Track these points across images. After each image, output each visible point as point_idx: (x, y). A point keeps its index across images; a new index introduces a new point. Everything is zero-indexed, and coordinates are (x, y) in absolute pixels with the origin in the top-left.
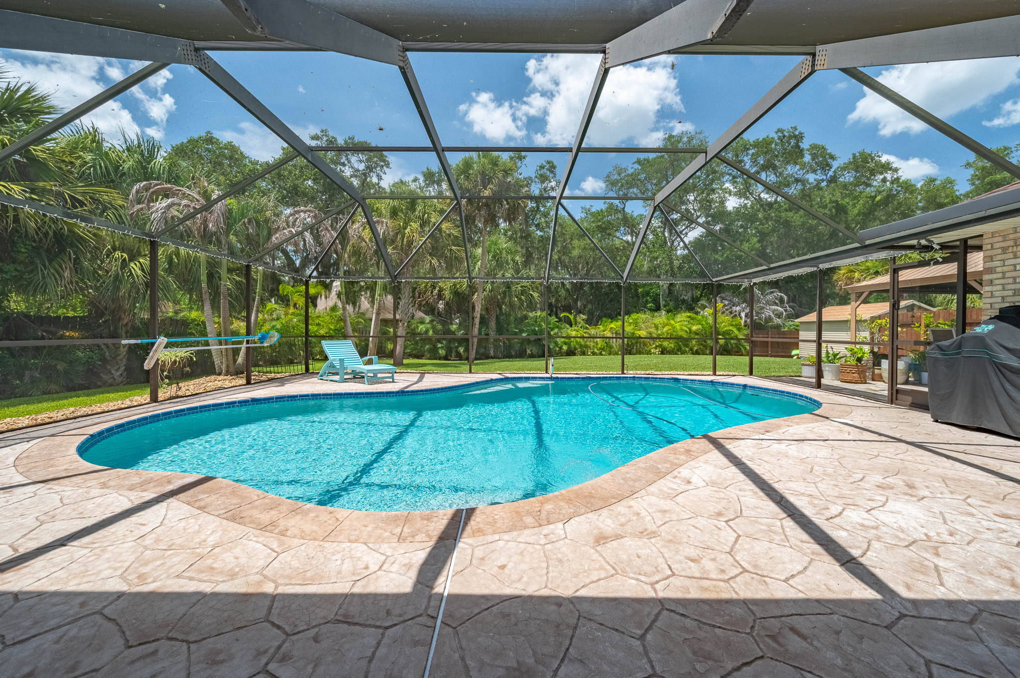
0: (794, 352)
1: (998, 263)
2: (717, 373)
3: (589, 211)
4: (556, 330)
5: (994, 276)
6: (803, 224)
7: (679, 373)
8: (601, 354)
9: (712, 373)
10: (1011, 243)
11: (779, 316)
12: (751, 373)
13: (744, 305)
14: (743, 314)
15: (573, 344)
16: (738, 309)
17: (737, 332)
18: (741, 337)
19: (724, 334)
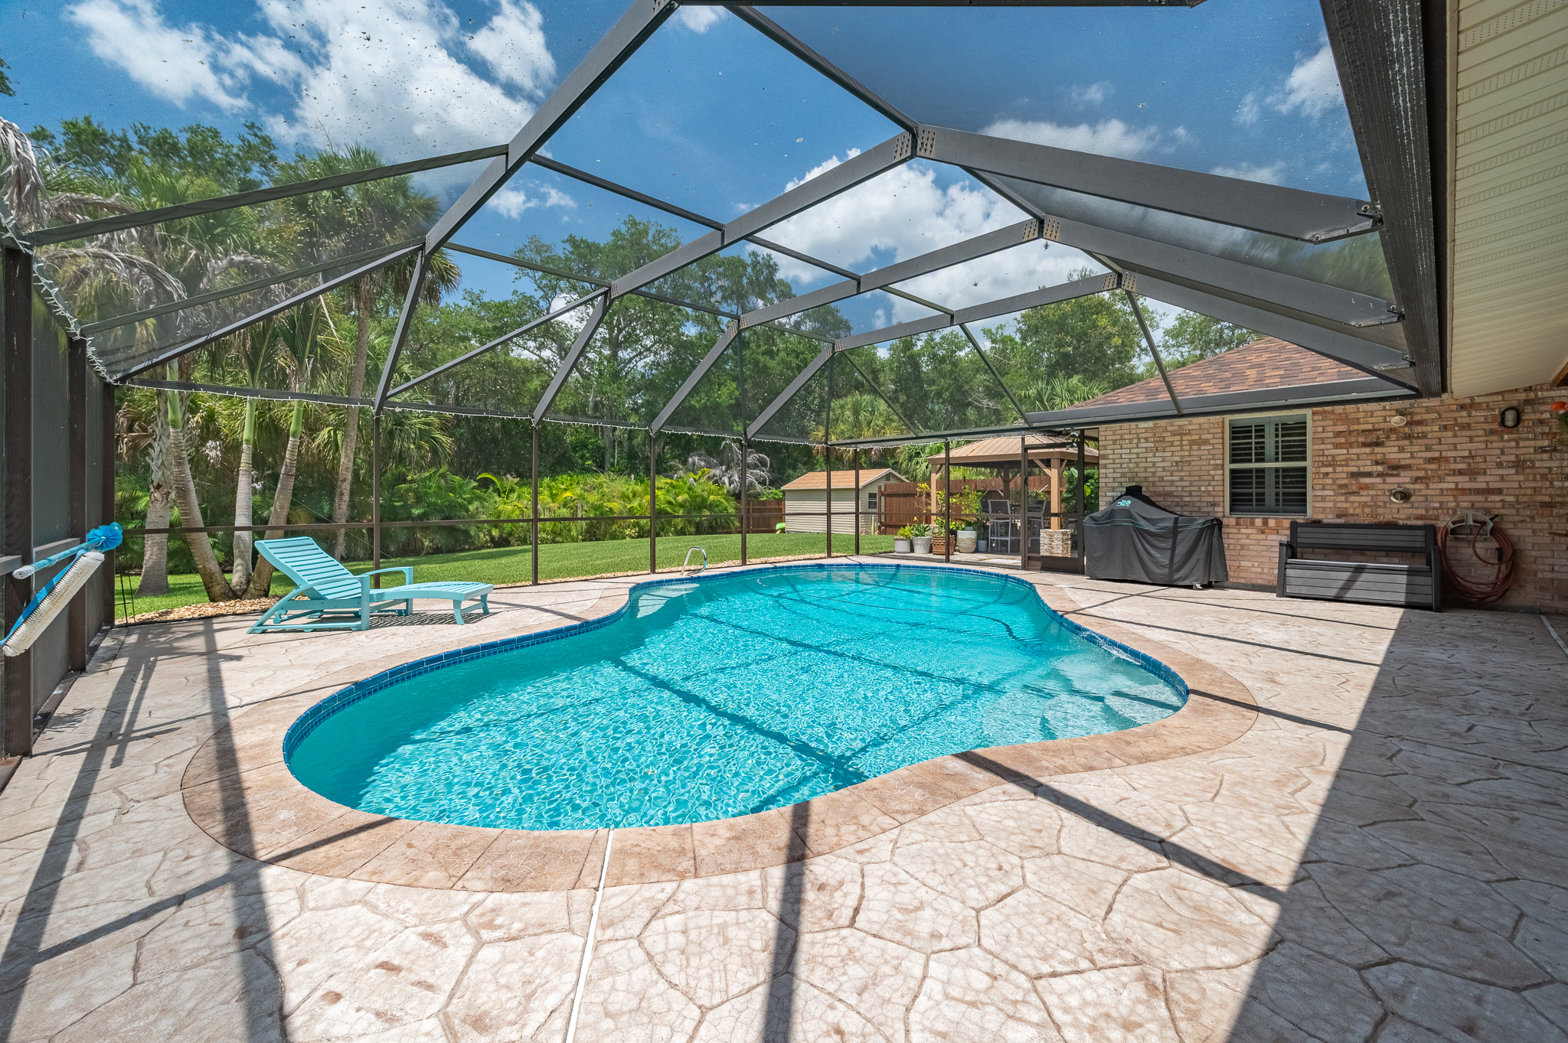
0: (779, 526)
1: (1110, 452)
2: (833, 554)
3: (478, 298)
4: (476, 504)
5: (1108, 461)
6: (781, 375)
7: (797, 557)
8: (554, 541)
9: (825, 555)
10: (1119, 437)
11: (763, 483)
12: (857, 553)
13: (724, 468)
14: (726, 480)
15: (508, 527)
16: (717, 472)
17: (726, 504)
18: (731, 511)
19: (711, 507)
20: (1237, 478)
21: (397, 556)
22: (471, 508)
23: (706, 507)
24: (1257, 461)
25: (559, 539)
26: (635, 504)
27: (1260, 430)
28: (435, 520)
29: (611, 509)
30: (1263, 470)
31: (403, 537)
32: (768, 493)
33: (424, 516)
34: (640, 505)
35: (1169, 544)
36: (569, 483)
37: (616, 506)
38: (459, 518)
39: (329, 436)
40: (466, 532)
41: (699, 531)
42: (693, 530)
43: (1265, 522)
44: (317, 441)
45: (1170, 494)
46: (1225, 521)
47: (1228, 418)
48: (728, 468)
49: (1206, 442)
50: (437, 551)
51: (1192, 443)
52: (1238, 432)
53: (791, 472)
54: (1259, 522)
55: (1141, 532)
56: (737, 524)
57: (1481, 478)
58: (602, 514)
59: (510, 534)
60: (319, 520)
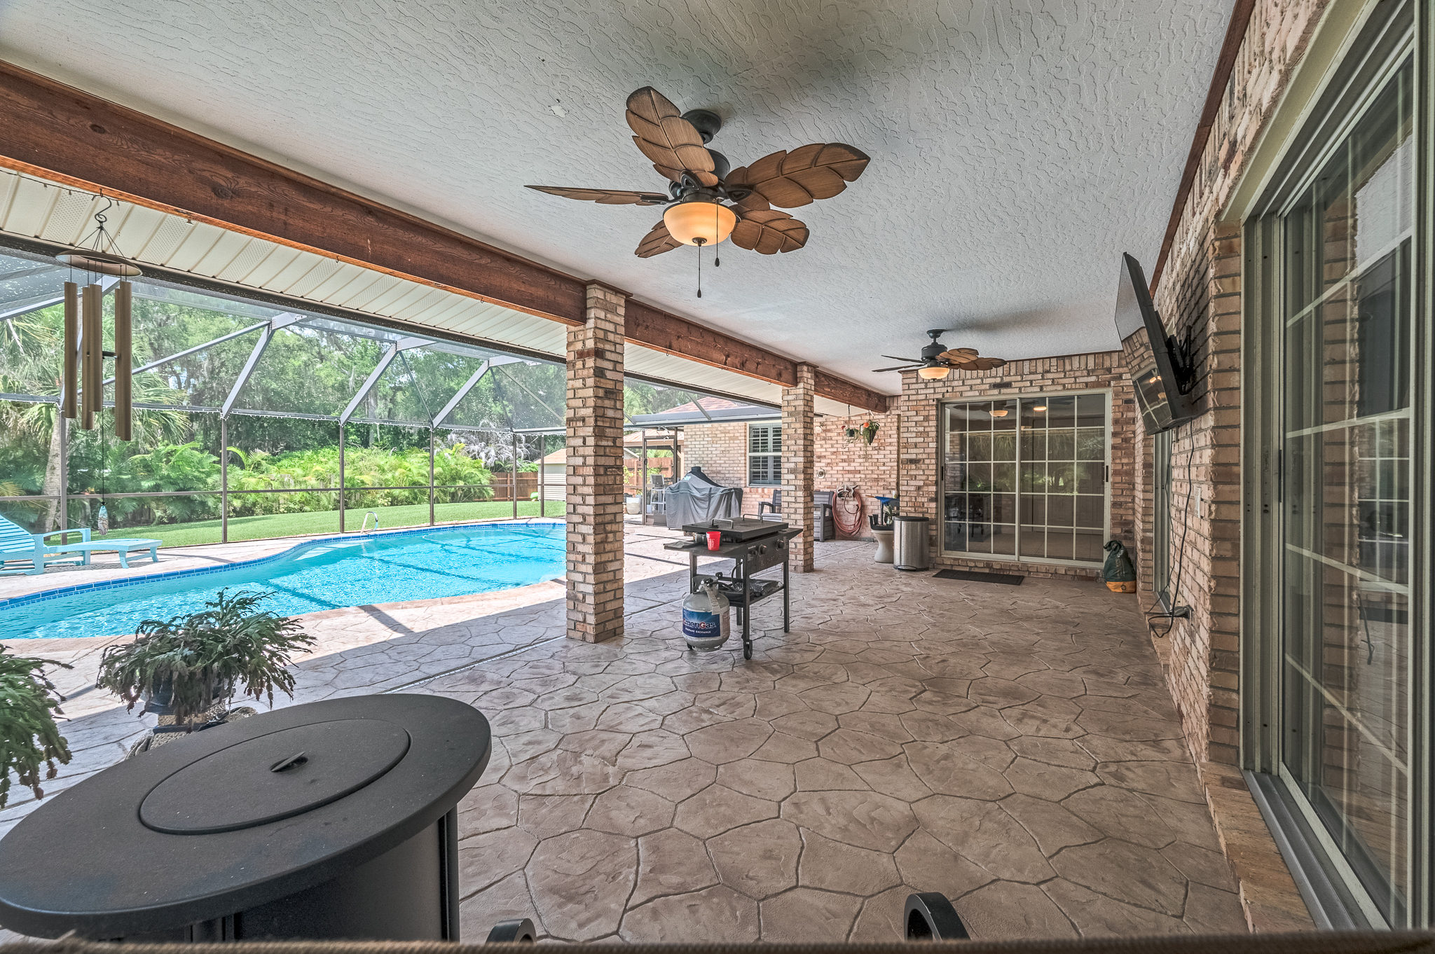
0: (533, 495)
4: (216, 476)
8: (301, 510)
11: (520, 458)
13: (483, 444)
14: (483, 455)
15: (251, 498)
16: (476, 448)
17: (481, 476)
18: (485, 482)
19: (465, 479)
20: (755, 462)
21: (125, 526)
22: (209, 480)
23: (460, 479)
24: (762, 451)
25: (306, 508)
26: (389, 476)
27: (765, 431)
28: (168, 491)
29: (363, 482)
30: (766, 457)
31: (131, 507)
32: (525, 467)
33: (157, 488)
34: (393, 477)
35: (705, 506)
36: (330, 456)
37: (368, 479)
38: (195, 489)
39: (40, 413)
40: (203, 504)
41: (454, 498)
42: (448, 499)
43: (763, 491)
44: (26, 417)
45: (719, 472)
46: (745, 490)
47: (749, 423)
48: (487, 444)
49: (737, 438)
50: (172, 520)
51: (731, 438)
52: (755, 432)
53: (549, 448)
54: (760, 490)
55: (693, 497)
56: (492, 493)
57: (853, 464)
58: (353, 485)
59: (254, 504)
60: (29, 492)
